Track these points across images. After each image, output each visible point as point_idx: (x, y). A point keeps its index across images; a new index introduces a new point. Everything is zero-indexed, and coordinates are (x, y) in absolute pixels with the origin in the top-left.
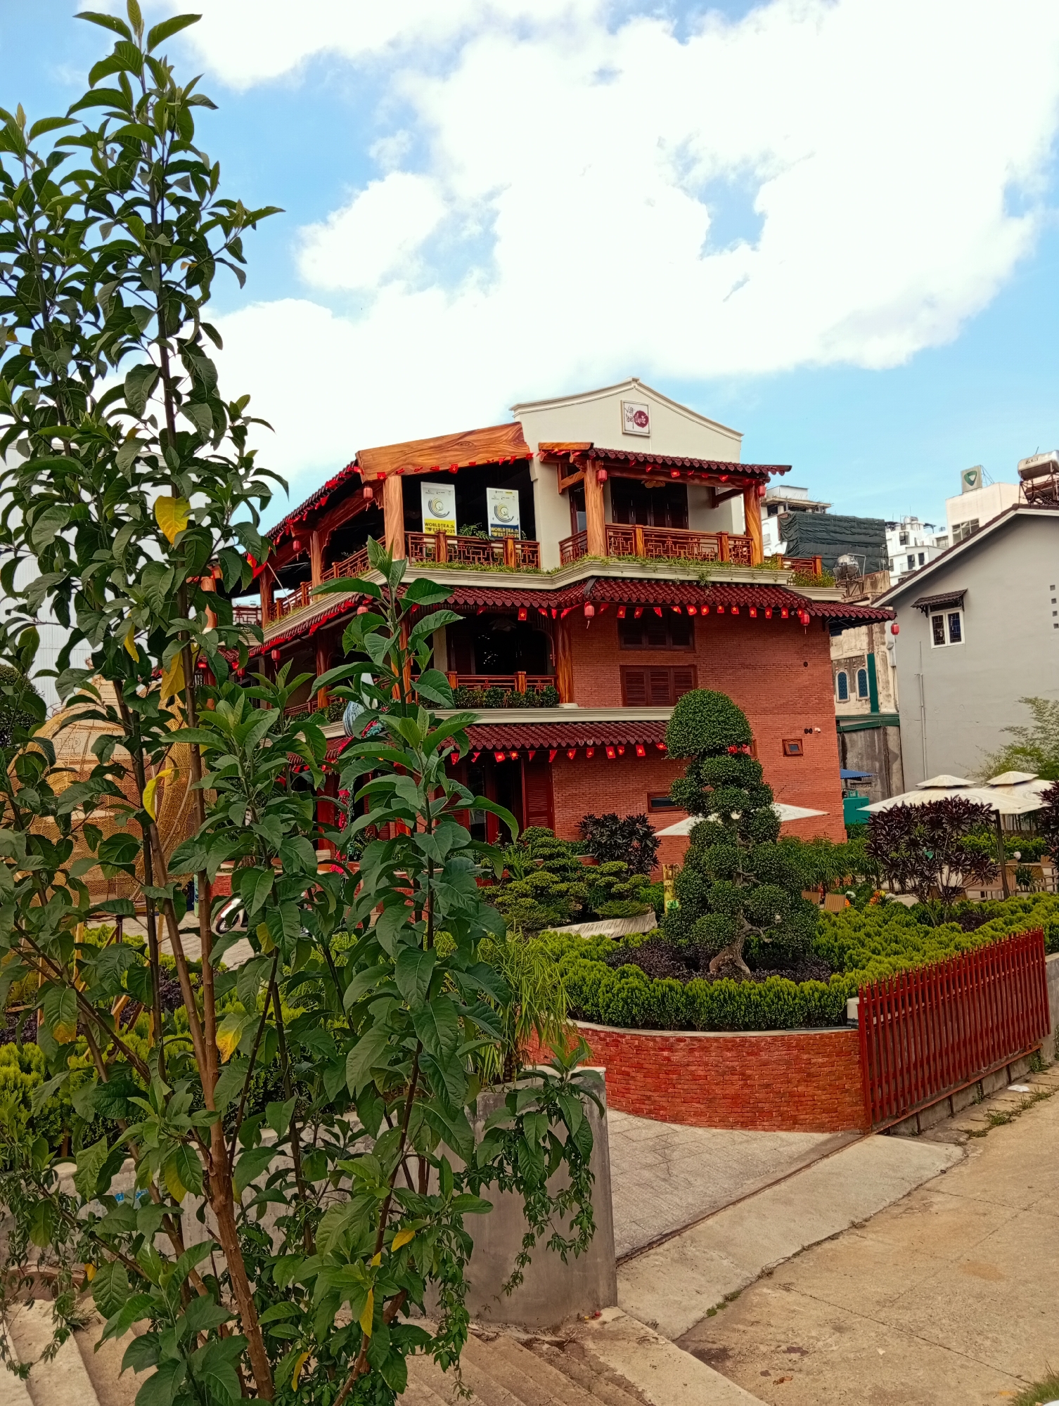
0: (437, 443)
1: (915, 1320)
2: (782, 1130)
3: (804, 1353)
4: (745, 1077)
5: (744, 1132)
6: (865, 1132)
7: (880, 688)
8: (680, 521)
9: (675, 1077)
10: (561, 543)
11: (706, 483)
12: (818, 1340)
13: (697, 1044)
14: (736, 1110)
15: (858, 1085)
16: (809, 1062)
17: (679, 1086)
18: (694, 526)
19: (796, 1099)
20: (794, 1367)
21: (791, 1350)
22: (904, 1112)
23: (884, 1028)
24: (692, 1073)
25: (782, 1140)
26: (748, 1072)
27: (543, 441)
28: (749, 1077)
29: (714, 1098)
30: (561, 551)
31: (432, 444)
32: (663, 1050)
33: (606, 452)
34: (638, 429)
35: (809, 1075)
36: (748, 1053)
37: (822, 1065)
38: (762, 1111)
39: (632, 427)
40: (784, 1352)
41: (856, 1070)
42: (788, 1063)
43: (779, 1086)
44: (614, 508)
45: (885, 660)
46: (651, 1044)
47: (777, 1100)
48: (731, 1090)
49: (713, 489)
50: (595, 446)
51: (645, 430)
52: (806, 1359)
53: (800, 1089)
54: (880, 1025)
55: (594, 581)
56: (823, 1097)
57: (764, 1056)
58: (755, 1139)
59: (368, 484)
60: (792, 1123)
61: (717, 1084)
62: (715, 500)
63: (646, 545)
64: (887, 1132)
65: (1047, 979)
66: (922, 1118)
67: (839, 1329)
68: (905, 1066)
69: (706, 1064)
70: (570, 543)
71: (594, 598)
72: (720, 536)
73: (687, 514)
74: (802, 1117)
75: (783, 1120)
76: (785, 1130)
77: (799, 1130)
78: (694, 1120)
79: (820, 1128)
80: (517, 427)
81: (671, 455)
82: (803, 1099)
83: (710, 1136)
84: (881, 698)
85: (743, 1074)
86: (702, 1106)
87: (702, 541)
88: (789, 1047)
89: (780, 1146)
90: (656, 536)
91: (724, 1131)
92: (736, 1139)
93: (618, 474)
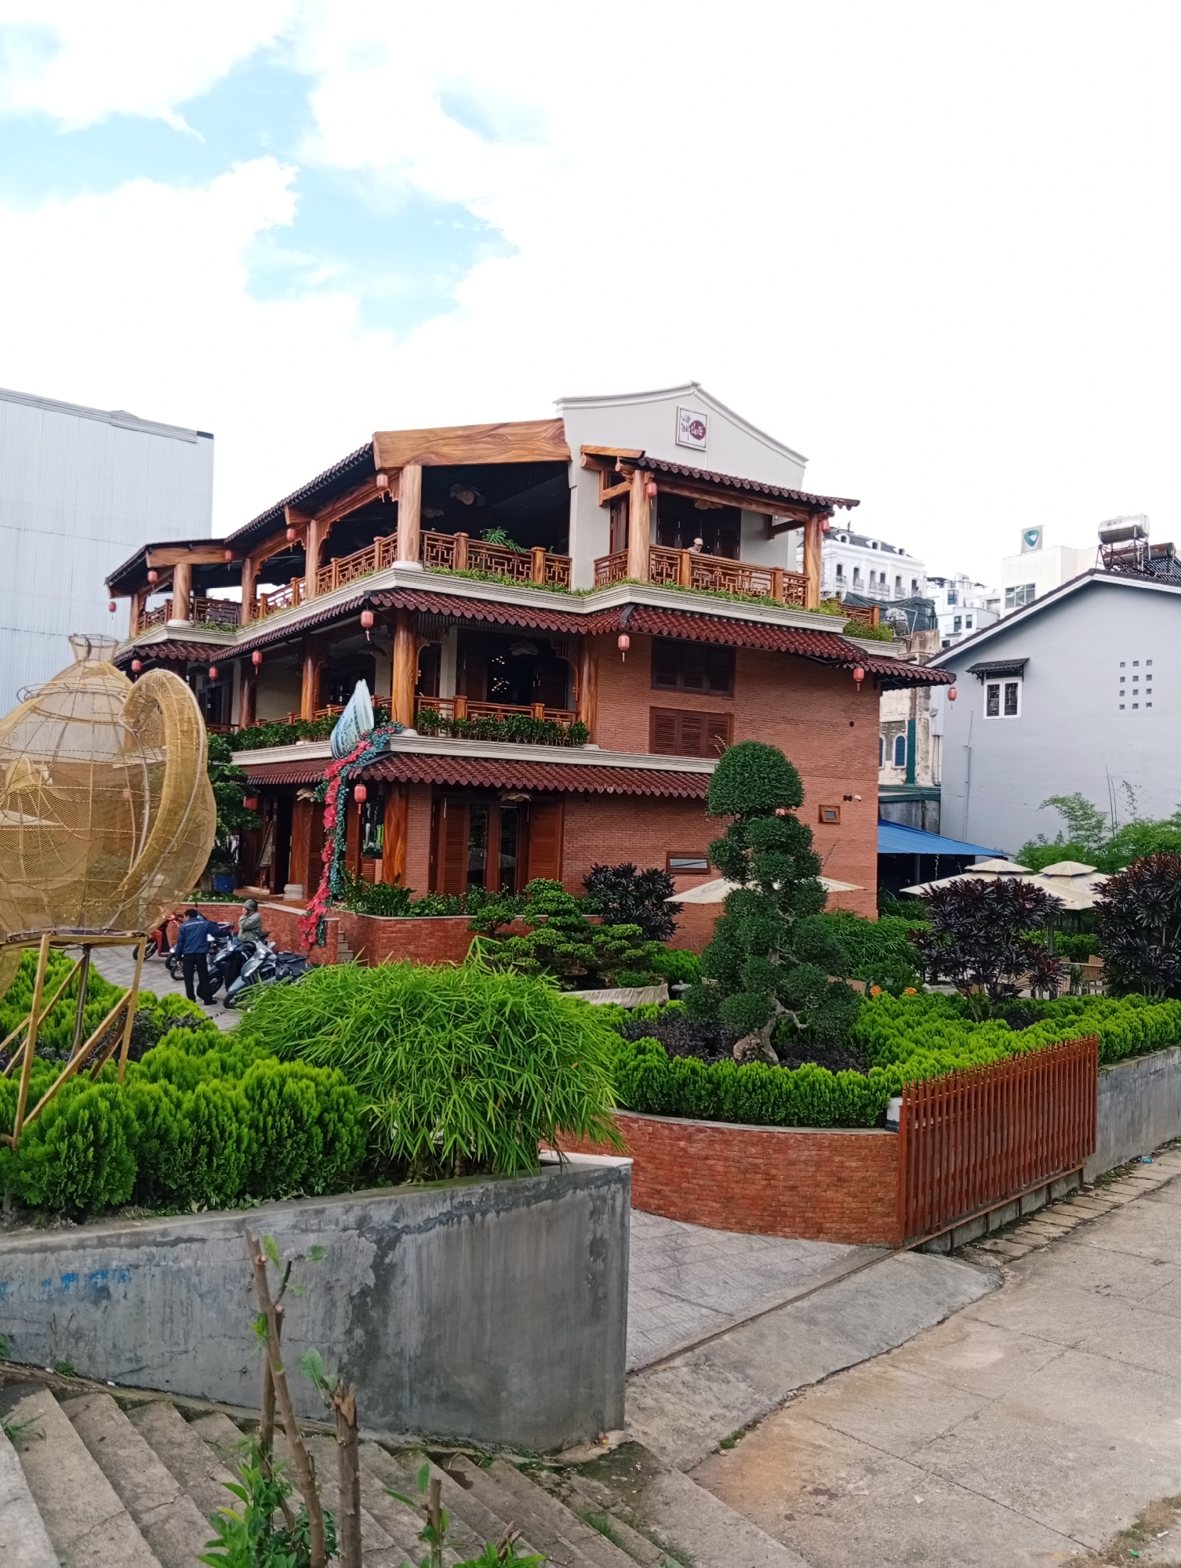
0: (466, 433)
1: (954, 1466)
2: (805, 1238)
3: (833, 1496)
4: (769, 1177)
5: (762, 1237)
6: (896, 1248)
7: (918, 758)
8: (731, 551)
9: (690, 1171)
10: (597, 562)
11: (763, 510)
12: (848, 1482)
13: (718, 1136)
14: (755, 1212)
15: (892, 1195)
16: (841, 1165)
17: (694, 1181)
18: (748, 556)
19: (823, 1205)
20: (823, 1511)
21: (817, 1492)
22: (938, 1229)
23: (925, 1133)
24: (710, 1168)
25: (805, 1249)
26: (774, 1172)
27: (586, 443)
28: (774, 1177)
29: (732, 1197)
30: (596, 570)
31: (460, 433)
32: (680, 1139)
33: (658, 463)
34: (693, 441)
35: (840, 1179)
36: (774, 1150)
37: (856, 1170)
38: (784, 1215)
39: (687, 438)
40: (810, 1493)
41: (892, 1178)
42: (818, 1165)
43: (805, 1189)
44: (659, 528)
45: (926, 727)
46: (666, 1132)
47: (802, 1205)
48: (752, 1191)
49: (770, 517)
50: (646, 455)
51: (701, 442)
52: (835, 1504)
53: (829, 1194)
54: (922, 1130)
55: (632, 607)
56: (853, 1205)
57: (792, 1155)
58: (774, 1247)
59: (383, 470)
60: (816, 1231)
61: (737, 1182)
62: (771, 531)
63: (692, 574)
64: (918, 1250)
65: (1097, 1092)
66: (956, 1236)
67: (869, 1470)
68: (943, 1178)
69: (726, 1159)
70: (607, 563)
71: (631, 628)
72: (774, 572)
73: (738, 543)
74: (828, 1225)
75: (806, 1227)
76: (808, 1238)
77: (823, 1240)
78: (707, 1220)
79: (847, 1239)
80: (559, 423)
81: (730, 475)
82: (831, 1206)
83: (725, 1239)
84: (918, 769)
85: (767, 1173)
86: (718, 1206)
87: (754, 574)
88: (820, 1147)
89: (803, 1256)
90: (705, 565)
91: (741, 1235)
92: (753, 1244)
93: (666, 489)
